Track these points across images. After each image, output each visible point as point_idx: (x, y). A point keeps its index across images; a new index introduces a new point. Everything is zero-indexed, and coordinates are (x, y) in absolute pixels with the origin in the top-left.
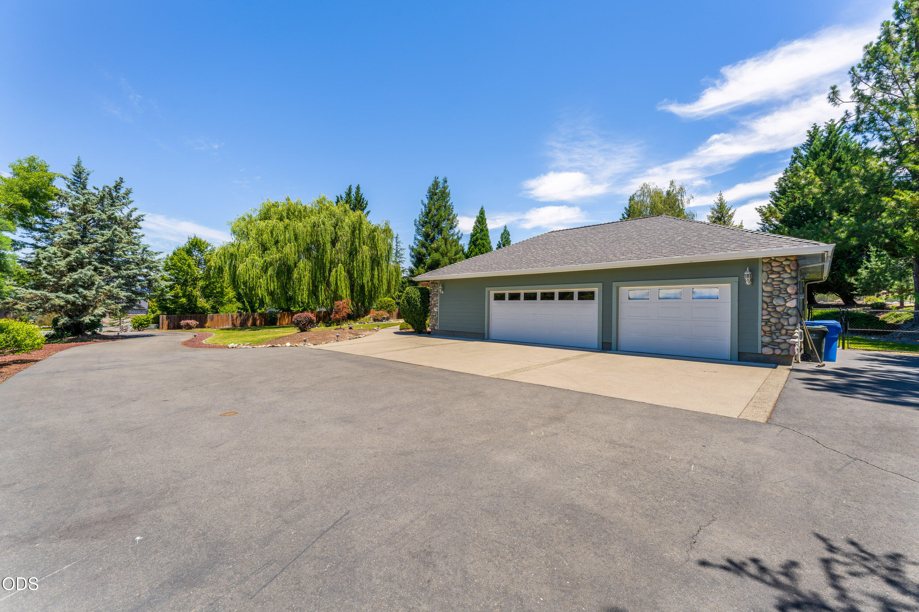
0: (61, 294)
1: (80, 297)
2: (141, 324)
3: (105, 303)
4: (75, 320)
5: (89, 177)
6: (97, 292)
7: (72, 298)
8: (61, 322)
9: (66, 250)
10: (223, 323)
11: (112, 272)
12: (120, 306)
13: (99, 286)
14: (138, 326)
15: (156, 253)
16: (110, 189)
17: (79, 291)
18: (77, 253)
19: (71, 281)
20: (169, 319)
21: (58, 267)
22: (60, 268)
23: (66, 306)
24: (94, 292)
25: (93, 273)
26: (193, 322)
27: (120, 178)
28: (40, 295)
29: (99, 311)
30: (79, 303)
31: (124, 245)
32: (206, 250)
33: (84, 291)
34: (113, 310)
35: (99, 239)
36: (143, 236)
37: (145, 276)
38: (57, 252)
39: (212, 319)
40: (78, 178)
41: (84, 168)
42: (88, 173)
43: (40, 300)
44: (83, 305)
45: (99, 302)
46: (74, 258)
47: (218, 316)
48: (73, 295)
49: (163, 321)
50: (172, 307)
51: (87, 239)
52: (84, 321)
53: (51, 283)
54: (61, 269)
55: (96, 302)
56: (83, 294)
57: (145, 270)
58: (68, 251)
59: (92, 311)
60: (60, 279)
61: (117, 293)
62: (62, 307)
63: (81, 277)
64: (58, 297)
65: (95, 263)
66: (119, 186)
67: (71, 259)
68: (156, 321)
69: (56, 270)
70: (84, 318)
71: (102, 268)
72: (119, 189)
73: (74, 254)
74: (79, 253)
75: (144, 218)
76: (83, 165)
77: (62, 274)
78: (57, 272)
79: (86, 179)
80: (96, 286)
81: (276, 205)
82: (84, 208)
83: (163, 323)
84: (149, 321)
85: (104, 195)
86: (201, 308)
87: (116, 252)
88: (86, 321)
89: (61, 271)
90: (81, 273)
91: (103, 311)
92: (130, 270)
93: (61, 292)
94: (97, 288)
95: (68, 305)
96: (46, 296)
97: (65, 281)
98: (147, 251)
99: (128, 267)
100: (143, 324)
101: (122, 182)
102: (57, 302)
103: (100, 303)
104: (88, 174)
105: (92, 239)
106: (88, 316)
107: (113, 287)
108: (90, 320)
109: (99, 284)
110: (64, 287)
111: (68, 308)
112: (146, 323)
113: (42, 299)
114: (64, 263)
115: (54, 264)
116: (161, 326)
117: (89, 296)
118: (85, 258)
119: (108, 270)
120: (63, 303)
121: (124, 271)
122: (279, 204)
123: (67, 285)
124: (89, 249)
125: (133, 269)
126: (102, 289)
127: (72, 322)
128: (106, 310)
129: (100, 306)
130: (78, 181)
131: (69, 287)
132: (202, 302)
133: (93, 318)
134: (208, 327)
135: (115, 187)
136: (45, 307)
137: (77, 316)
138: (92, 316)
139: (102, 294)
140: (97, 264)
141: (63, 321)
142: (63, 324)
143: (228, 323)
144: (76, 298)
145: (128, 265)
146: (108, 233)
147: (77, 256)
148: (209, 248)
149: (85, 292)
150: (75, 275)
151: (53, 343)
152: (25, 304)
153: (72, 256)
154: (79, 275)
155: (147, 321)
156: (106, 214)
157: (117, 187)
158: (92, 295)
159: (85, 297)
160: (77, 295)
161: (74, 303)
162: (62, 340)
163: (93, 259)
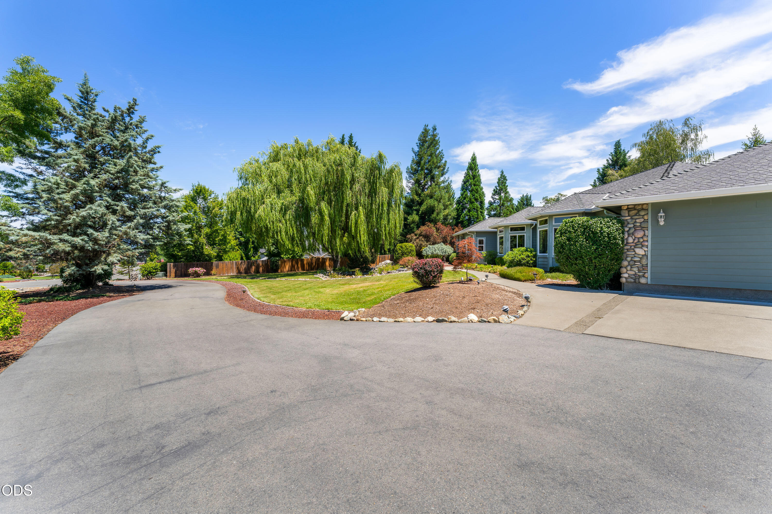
0: (65, 236)
1: (91, 240)
2: (150, 272)
3: (120, 249)
4: (84, 270)
5: (98, 99)
6: (111, 234)
7: (80, 241)
8: (67, 272)
9: (71, 181)
10: (227, 270)
11: (127, 210)
12: (137, 252)
13: (113, 227)
14: (147, 274)
15: (175, 190)
16: (123, 111)
17: (88, 232)
18: (84, 184)
19: (78, 220)
20: (176, 266)
21: (60, 202)
22: (63, 203)
23: (73, 251)
24: (107, 234)
25: (106, 211)
26: (200, 270)
27: (134, 99)
28: (38, 237)
29: (113, 258)
30: (89, 248)
31: (141, 177)
32: (209, 198)
33: (94, 232)
34: (129, 257)
35: (112, 169)
36: (161, 167)
37: (163, 218)
38: (60, 182)
39: (217, 266)
40: (85, 99)
41: (91, 88)
42: (96, 93)
43: (40, 244)
44: (94, 250)
45: (113, 247)
46: (82, 190)
47: (223, 263)
48: (81, 238)
49: (170, 269)
50: (180, 254)
51: (97, 170)
52: (95, 271)
53: (53, 222)
54: (66, 204)
55: (110, 247)
56: (93, 236)
57: (163, 211)
58: (74, 182)
59: (105, 259)
60: (64, 217)
61: (135, 236)
62: (68, 253)
63: (90, 215)
64: (61, 240)
65: (107, 198)
66: (133, 108)
67: (78, 191)
68: (164, 269)
69: (59, 205)
70: (96, 267)
71: (115, 205)
72: (133, 113)
73: (80, 186)
74: (87, 184)
75: (160, 150)
76: (91, 85)
77: (67, 211)
78: (60, 208)
79: (95, 101)
80: (109, 227)
81: (285, 147)
82: (92, 133)
83: (170, 271)
84: (157, 269)
85: (116, 117)
86: (207, 255)
87: (131, 186)
88: (98, 272)
89: (66, 207)
90: (91, 209)
91: (119, 258)
92: (148, 208)
93: (66, 234)
94: (111, 229)
95: (76, 252)
96: (46, 239)
97: (71, 220)
98: (166, 187)
99: (145, 205)
100: (151, 272)
101: (135, 104)
102: (62, 247)
103: (114, 249)
104: (96, 95)
105: (103, 170)
106: (100, 264)
107: (129, 228)
108: (102, 269)
109: (112, 224)
110: (69, 228)
111: (75, 255)
112: (154, 271)
113: (41, 243)
114: (69, 196)
115: (57, 196)
116: (168, 274)
117: (101, 239)
118: (95, 192)
119: (122, 207)
120: (68, 249)
121: (141, 210)
122: (289, 146)
123: (73, 225)
124: (100, 181)
125: (150, 207)
126: (117, 230)
127: (81, 272)
128: (122, 257)
129: (114, 253)
130: (85, 103)
131: (76, 227)
132: (208, 250)
133: (106, 267)
134: (214, 275)
135: (128, 110)
136: (46, 254)
137: (87, 265)
138: (106, 264)
139: (116, 237)
140: (109, 200)
141: (69, 271)
142: (70, 275)
143: (233, 270)
144: (85, 241)
145: (145, 203)
146: (122, 163)
147: (84, 187)
148: (213, 196)
149: (96, 234)
150: (83, 212)
151: (57, 300)
152: (21, 250)
153: (79, 188)
154: (88, 211)
155: (156, 269)
156: (118, 141)
157: (131, 111)
158: (104, 238)
159: (95, 241)
160: (86, 238)
161: (82, 249)
162: (68, 295)
163: (105, 194)
